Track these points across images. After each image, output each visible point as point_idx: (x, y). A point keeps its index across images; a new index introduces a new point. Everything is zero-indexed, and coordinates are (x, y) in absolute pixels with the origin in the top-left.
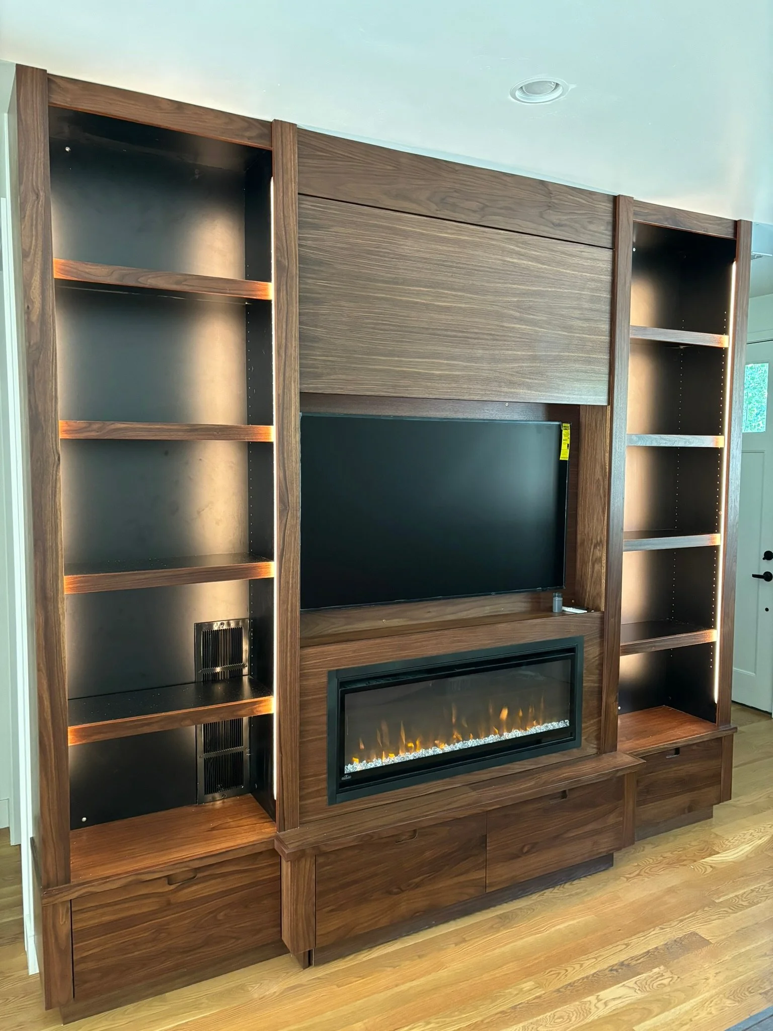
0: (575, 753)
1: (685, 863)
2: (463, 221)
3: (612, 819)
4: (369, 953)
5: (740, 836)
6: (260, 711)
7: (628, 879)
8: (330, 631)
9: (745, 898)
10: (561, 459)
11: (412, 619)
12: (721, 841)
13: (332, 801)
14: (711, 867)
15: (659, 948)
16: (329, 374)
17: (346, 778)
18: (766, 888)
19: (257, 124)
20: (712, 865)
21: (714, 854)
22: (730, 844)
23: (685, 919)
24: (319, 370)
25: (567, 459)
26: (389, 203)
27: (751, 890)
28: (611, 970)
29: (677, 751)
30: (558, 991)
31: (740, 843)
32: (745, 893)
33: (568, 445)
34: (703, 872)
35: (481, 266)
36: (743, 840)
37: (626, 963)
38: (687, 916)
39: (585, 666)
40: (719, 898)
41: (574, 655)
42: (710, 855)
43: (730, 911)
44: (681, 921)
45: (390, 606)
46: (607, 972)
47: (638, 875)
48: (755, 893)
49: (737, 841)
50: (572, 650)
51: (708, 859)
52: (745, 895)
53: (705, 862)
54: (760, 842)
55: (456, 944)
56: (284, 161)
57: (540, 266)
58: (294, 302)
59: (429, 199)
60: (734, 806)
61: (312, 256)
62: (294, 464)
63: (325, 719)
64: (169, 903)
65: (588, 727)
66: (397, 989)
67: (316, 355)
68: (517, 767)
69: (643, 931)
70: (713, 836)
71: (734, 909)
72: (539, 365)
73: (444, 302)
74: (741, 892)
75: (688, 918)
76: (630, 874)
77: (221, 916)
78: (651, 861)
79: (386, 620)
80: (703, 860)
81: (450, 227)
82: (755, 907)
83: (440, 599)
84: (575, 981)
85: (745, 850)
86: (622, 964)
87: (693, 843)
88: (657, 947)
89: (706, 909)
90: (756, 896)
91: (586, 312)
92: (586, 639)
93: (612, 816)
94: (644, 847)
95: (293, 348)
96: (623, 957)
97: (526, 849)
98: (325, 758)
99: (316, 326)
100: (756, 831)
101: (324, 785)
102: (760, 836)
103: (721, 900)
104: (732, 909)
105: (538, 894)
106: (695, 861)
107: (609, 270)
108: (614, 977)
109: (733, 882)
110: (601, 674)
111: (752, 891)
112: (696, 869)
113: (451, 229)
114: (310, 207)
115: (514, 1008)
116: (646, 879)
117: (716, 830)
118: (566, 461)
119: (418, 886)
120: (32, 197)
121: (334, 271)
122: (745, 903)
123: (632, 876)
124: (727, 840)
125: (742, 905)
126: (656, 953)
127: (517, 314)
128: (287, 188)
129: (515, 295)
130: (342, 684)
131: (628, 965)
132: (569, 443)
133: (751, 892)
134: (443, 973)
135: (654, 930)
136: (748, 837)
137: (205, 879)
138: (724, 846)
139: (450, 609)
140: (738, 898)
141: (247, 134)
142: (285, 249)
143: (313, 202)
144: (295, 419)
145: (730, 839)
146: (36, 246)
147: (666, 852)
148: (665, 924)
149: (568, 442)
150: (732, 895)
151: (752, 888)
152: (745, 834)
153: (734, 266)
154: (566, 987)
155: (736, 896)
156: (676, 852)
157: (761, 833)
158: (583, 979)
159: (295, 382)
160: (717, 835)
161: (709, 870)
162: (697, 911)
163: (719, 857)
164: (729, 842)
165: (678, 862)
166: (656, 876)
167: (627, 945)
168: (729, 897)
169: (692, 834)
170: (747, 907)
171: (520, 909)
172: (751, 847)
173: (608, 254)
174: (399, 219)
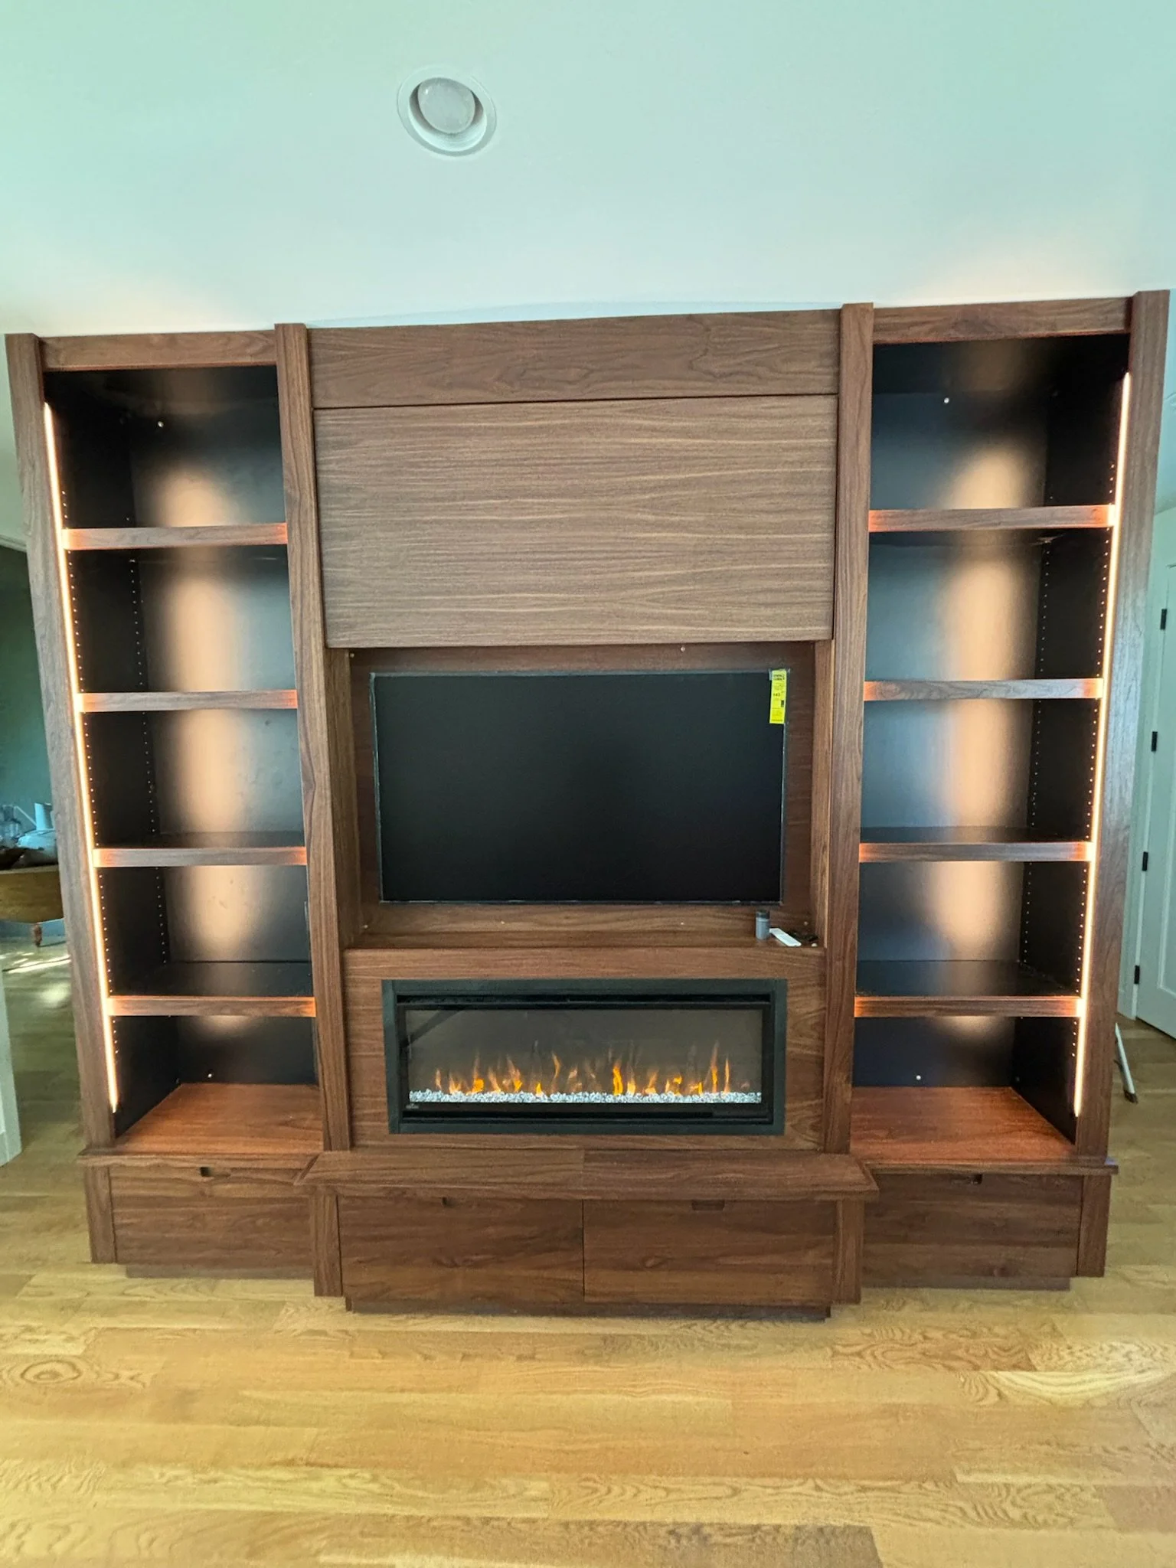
0: (773, 1142)
1: (955, 1364)
2: (554, 399)
3: (810, 1258)
4: (425, 1321)
5: (1101, 1349)
6: (305, 1012)
7: (835, 1353)
8: (430, 929)
9: (1023, 1499)
10: (771, 722)
11: (541, 924)
12: (1055, 1346)
13: (394, 1129)
14: (1000, 1394)
15: (782, 1530)
16: (366, 623)
17: (409, 1107)
18: (1087, 1496)
19: (261, 337)
20: (1002, 1389)
21: (1023, 1369)
22: (1068, 1358)
23: (873, 1489)
24: (352, 620)
25: (782, 722)
26: (438, 396)
27: (1048, 1485)
28: (672, 1532)
29: (979, 1178)
30: (566, 1525)
31: (1091, 1365)
32: (1029, 1486)
33: (783, 702)
34: (978, 1397)
35: (586, 458)
36: (1100, 1360)
37: (707, 1530)
38: (881, 1484)
39: (790, 1022)
40: (968, 1472)
41: (770, 1006)
42: (1015, 1367)
43: (972, 1514)
44: (864, 1489)
45: (504, 907)
46: (663, 1532)
47: (859, 1354)
48: (1050, 1498)
49: (1089, 1359)
50: (766, 997)
51: (1004, 1376)
52: (1025, 1493)
53: (994, 1378)
54: (1135, 1379)
55: (520, 1358)
56: (289, 372)
57: (691, 441)
58: (310, 541)
59: (499, 379)
60: (1128, 1281)
61: (336, 482)
62: (319, 735)
63: (381, 1034)
64: (203, 1194)
65: (797, 1111)
66: (397, 1397)
67: (347, 602)
68: (669, 1142)
69: (782, 1476)
70: (1047, 1328)
71: (982, 1513)
72: (692, 588)
73: (529, 514)
74: (1023, 1479)
75: (880, 1489)
76: (845, 1346)
77: (260, 1222)
78: (898, 1335)
79: (506, 922)
80: (994, 1373)
81: (533, 411)
82: (1031, 1532)
83: (573, 904)
84: (604, 1521)
85: (1092, 1385)
86: (697, 1529)
87: (997, 1330)
88: (780, 1526)
89: (929, 1486)
90: (1050, 1508)
91: (779, 500)
92: (790, 985)
93: (811, 1253)
94: (904, 1303)
95: (312, 596)
96: (708, 1516)
97: (650, 1263)
98: (383, 1079)
99: (344, 566)
100: (1142, 1349)
101: (384, 1109)
102: (1145, 1366)
103: (970, 1479)
104: (978, 1514)
105: (684, 1323)
106: (976, 1368)
107: (826, 428)
108: (665, 1549)
109: (1023, 1448)
110: (822, 1039)
111: (1050, 1488)
112: (967, 1386)
113: (535, 413)
114: (331, 422)
115: (487, 1521)
116: (865, 1368)
117: (1061, 1321)
118: (782, 725)
119: (477, 1265)
120: (28, 468)
121: (364, 496)
122: (1015, 1514)
123: (849, 1350)
124: (1069, 1348)
125: (1005, 1512)
126: (769, 1539)
127: (651, 518)
128: (294, 404)
129: (644, 491)
130: (400, 998)
131: (706, 1538)
132: (784, 699)
133: (1045, 1492)
134: (465, 1401)
135: (801, 1484)
136: (1118, 1357)
137: (238, 1180)
138: (1056, 1358)
139: (599, 917)
140: (1008, 1491)
141: (249, 351)
142: (296, 478)
143: (334, 415)
144: (318, 680)
145: (1076, 1348)
146: (36, 518)
147: (937, 1328)
148: (831, 1481)
149: (784, 697)
150: (999, 1479)
151: (1053, 1481)
152: (1113, 1349)
153: (1127, 379)
154: (580, 1525)
155: (1006, 1485)
156: (954, 1336)
157: (1150, 1360)
158: (619, 1523)
159: (315, 636)
160: (1054, 1329)
161: (993, 1398)
162: (907, 1482)
163: (1027, 1378)
164: (1072, 1354)
165: (947, 1358)
166: (886, 1369)
167: (736, 1491)
168: (990, 1481)
169: (1011, 1310)
170: (1013, 1524)
171: (641, 1337)
172: (1109, 1382)
173: (826, 404)
174: (453, 415)
